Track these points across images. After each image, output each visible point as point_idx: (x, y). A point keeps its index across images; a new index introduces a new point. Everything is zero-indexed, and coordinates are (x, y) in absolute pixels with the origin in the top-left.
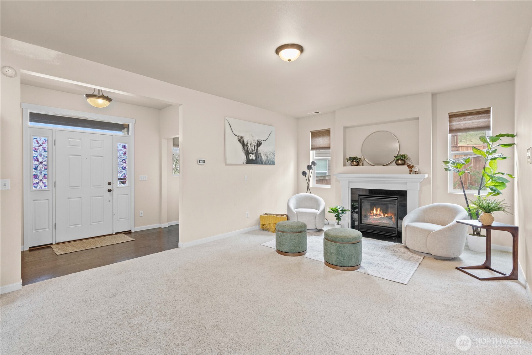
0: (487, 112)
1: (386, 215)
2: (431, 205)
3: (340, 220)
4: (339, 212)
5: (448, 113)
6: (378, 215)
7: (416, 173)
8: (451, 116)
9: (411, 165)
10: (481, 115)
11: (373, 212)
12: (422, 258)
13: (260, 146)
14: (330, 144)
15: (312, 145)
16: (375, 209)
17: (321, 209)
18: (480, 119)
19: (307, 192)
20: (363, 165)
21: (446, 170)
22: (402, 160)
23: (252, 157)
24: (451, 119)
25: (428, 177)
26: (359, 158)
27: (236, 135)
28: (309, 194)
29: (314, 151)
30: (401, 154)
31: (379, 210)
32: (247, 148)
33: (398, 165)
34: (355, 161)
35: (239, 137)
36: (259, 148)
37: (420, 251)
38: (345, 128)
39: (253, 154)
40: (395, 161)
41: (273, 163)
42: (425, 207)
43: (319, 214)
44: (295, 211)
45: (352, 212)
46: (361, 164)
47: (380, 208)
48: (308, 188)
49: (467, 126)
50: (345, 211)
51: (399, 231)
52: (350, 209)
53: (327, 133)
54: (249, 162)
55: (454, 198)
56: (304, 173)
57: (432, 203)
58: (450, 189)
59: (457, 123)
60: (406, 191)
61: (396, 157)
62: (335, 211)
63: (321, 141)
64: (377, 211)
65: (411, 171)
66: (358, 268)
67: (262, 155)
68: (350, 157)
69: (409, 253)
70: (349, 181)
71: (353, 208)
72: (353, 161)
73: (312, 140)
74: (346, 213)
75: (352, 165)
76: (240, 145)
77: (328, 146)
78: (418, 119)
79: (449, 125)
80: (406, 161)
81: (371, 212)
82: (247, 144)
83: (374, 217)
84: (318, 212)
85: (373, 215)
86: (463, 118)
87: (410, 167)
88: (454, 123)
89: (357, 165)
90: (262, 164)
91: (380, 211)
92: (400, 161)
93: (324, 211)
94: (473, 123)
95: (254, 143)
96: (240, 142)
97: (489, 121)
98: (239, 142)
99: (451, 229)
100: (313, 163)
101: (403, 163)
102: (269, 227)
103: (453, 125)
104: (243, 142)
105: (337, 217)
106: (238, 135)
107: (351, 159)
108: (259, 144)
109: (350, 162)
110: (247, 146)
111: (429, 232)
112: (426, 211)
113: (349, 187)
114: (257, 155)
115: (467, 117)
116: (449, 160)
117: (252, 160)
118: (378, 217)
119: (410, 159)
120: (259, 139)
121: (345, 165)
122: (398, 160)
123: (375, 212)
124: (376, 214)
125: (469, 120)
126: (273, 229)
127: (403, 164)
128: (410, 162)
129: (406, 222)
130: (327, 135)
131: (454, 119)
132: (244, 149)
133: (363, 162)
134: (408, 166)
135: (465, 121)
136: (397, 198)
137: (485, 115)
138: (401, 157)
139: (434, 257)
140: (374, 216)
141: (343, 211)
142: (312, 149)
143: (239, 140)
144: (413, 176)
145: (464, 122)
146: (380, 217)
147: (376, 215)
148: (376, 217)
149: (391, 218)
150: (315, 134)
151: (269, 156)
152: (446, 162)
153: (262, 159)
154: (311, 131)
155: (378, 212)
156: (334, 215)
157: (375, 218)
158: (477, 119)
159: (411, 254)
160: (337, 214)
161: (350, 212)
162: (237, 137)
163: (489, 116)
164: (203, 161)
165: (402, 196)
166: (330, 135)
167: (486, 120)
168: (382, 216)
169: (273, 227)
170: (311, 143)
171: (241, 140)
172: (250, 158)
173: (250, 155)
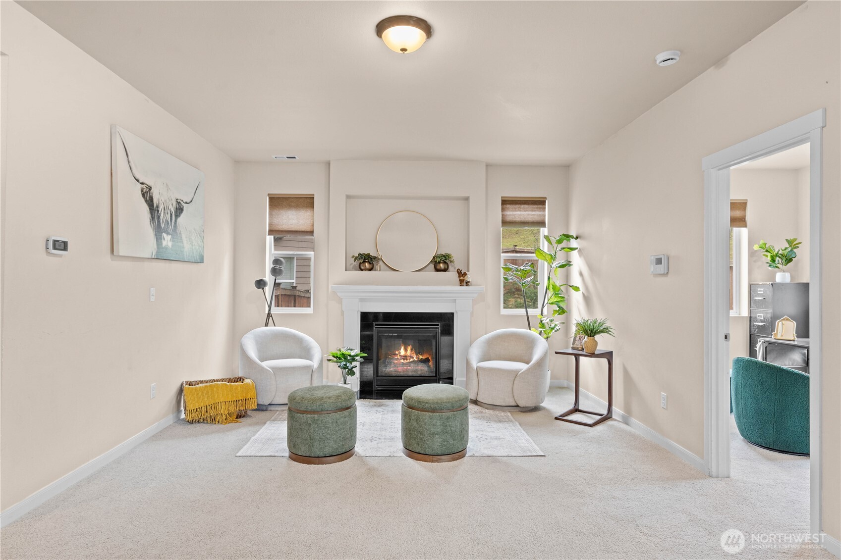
0: (540, 203)
1: (421, 357)
3: (353, 373)
5: (502, 197)
6: (408, 358)
8: (505, 202)
10: (536, 206)
11: (400, 353)
13: (179, 216)
14: (313, 225)
15: (270, 225)
16: (403, 348)
18: (535, 211)
19: (267, 325)
20: (380, 269)
21: (506, 279)
22: (444, 262)
24: (505, 206)
26: (374, 257)
27: (138, 181)
28: (271, 328)
29: (274, 237)
30: (443, 252)
31: (409, 348)
32: (159, 217)
33: (437, 270)
34: (367, 262)
35: (144, 186)
36: (179, 220)
37: (504, 404)
38: (349, 198)
39: (168, 234)
40: (433, 265)
41: (201, 261)
43: (317, 369)
44: (266, 364)
46: (377, 267)
47: (411, 346)
48: (269, 315)
49: (522, 219)
50: (356, 356)
52: (360, 350)
53: (307, 202)
54: (161, 255)
55: (513, 320)
56: (260, 284)
58: (502, 309)
59: (511, 213)
60: (453, 314)
61: (434, 257)
62: (340, 358)
63: (292, 219)
64: (406, 350)
65: (461, 281)
67: (183, 237)
68: (360, 254)
70: (358, 299)
72: (363, 262)
73: (270, 214)
75: (362, 268)
76: (145, 208)
77: (309, 229)
78: (467, 199)
79: (502, 215)
80: (449, 264)
81: (397, 353)
82: (158, 207)
83: (402, 361)
84: (313, 365)
85: (399, 357)
86: (517, 206)
88: (507, 213)
89: (370, 270)
90: (183, 262)
91: (412, 350)
92: (441, 265)
93: (321, 361)
94: (528, 215)
95: (170, 207)
96: (146, 201)
97: (544, 216)
98: (143, 200)
100: (277, 262)
101: (446, 267)
103: (507, 215)
104: (152, 199)
106: (141, 181)
107: (362, 258)
108: (179, 210)
109: (357, 263)
110: (158, 211)
111: (515, 373)
112: (491, 342)
113: (358, 311)
114: (174, 236)
115: (522, 206)
117: (166, 248)
118: (408, 361)
120: (179, 197)
121: (347, 269)
122: (438, 263)
123: (402, 352)
124: (406, 356)
125: (525, 211)
126: (224, 417)
127: (445, 270)
130: (307, 207)
131: (507, 206)
132: (152, 218)
133: (380, 264)
135: (520, 211)
136: (438, 325)
137: (541, 206)
138: (444, 258)
140: (401, 359)
142: (271, 232)
143: (144, 195)
144: (465, 288)
145: (519, 213)
146: (412, 360)
147: (405, 358)
148: (405, 362)
149: (426, 363)
150: (277, 202)
151: (194, 242)
153: (183, 247)
154: (269, 194)
155: (409, 353)
156: (338, 365)
157: (402, 364)
158: (532, 211)
160: (344, 363)
161: (359, 358)
162: (139, 186)
163: (545, 208)
164: (63, 246)
165: (445, 322)
166: (314, 207)
167: (541, 213)
168: (415, 359)
169: (223, 410)
170: (269, 220)
171: (147, 195)
172: (164, 243)
173: (164, 235)
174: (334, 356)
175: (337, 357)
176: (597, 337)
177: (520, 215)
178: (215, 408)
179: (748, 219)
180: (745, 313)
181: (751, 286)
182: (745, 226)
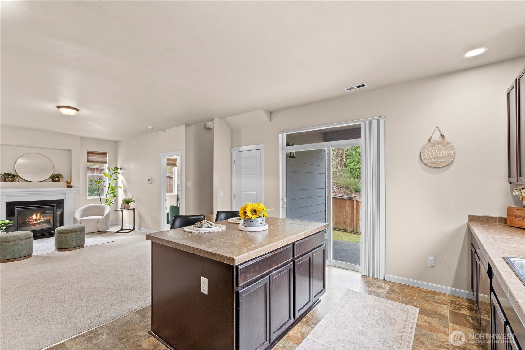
0: (105, 154)
1: (46, 219)
5: (87, 151)
6: (38, 220)
7: (71, 187)
8: (89, 153)
10: (103, 155)
11: (33, 218)
16: (34, 215)
18: (102, 157)
20: (18, 181)
22: (58, 178)
24: (88, 154)
30: (56, 173)
31: (39, 215)
33: (53, 181)
34: (10, 177)
40: (51, 179)
46: (16, 180)
59: (92, 158)
60: (63, 200)
61: (52, 176)
64: (37, 216)
65: (68, 186)
68: (5, 173)
70: (5, 196)
75: (7, 180)
78: (70, 151)
79: (87, 158)
80: (61, 178)
81: (31, 218)
85: (32, 220)
86: (94, 155)
87: (69, 183)
88: (90, 157)
89: (12, 181)
92: (56, 179)
94: (100, 159)
97: (107, 159)
101: (59, 180)
107: (6, 175)
109: (4, 178)
112: (86, 210)
113: (4, 202)
115: (97, 155)
118: (38, 222)
119: (64, 177)
122: (53, 178)
123: (34, 217)
125: (98, 157)
131: (90, 155)
133: (18, 178)
134: (67, 182)
136: (55, 205)
137: (105, 156)
138: (58, 176)
140: (34, 221)
144: (70, 189)
145: (95, 158)
146: (40, 221)
147: (36, 220)
149: (49, 221)
155: (38, 217)
157: (35, 223)
163: (107, 157)
165: (60, 203)
167: (105, 158)
168: (42, 220)
176: (130, 204)
177: (96, 159)
179: (177, 164)
180: (176, 194)
181: (178, 185)
182: (176, 166)
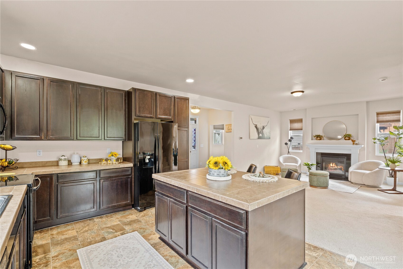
1: (338, 167)
2: (366, 161)
3: (311, 169)
4: (310, 165)
5: (376, 112)
7: (356, 144)
9: (354, 140)
10: (395, 114)
11: (330, 165)
12: (360, 186)
14: (302, 127)
15: (290, 128)
16: (331, 164)
17: (299, 163)
19: (288, 154)
20: (324, 140)
21: (375, 143)
22: (348, 137)
23: (261, 135)
24: (378, 115)
25: (364, 147)
26: (322, 136)
28: (289, 155)
29: (291, 131)
30: (347, 133)
31: (334, 164)
32: (259, 130)
33: (346, 140)
34: (319, 137)
36: (263, 130)
37: (359, 183)
38: (312, 119)
39: (261, 133)
40: (344, 138)
41: (270, 138)
42: (362, 162)
43: (299, 166)
44: (284, 164)
45: (317, 166)
46: (323, 139)
48: (289, 152)
49: (387, 120)
50: (313, 164)
51: (346, 176)
52: (315, 163)
53: (301, 121)
54: (259, 138)
55: (379, 158)
56: (286, 144)
57: (367, 160)
58: (377, 153)
59: (381, 118)
60: (351, 154)
61: (345, 135)
62: (307, 165)
63: (297, 125)
64: (333, 164)
65: (353, 143)
66: (328, 188)
67: (265, 134)
68: (316, 135)
69: (353, 184)
70: (315, 149)
71: (317, 163)
72: (317, 137)
74: (314, 166)
75: (317, 139)
76: (256, 129)
77: (301, 128)
78: (357, 115)
79: (377, 119)
80: (351, 137)
81: (329, 165)
82: (258, 128)
84: (298, 165)
85: (330, 166)
86: (384, 115)
87: (353, 141)
89: (320, 140)
90: (265, 139)
91: (335, 165)
93: (300, 164)
94: (391, 118)
95: (261, 128)
96: (256, 128)
97: (400, 117)
99: (376, 172)
100: (292, 138)
102: (270, 172)
103: (379, 119)
104: (257, 127)
105: (308, 168)
107: (316, 136)
108: (264, 128)
109: (315, 138)
111: (364, 174)
112: (362, 164)
113: (315, 152)
114: (262, 134)
116: (376, 138)
117: (260, 137)
119: (353, 136)
120: (263, 125)
121: (312, 139)
122: (346, 137)
123: (331, 165)
124: (333, 166)
125: (388, 116)
127: (348, 140)
128: (353, 138)
129: (351, 169)
130: (301, 122)
131: (380, 115)
132: (257, 131)
133: (324, 138)
134: (352, 141)
136: (345, 158)
137: (398, 114)
138: (348, 136)
139: (367, 186)
141: (312, 165)
142: (290, 130)
143: (255, 127)
144: (355, 146)
145: (385, 117)
146: (335, 168)
147: (332, 167)
149: (341, 169)
150: (292, 121)
151: (268, 135)
152: (374, 139)
153: (265, 136)
154: (289, 120)
155: (334, 165)
156: (306, 166)
157: (331, 169)
158: (393, 116)
159: (354, 185)
160: (308, 166)
161: (315, 166)
162: (254, 125)
163: (400, 114)
164: (241, 138)
165: (348, 157)
166: (302, 122)
167: (398, 116)
168: (336, 167)
169: (272, 172)
170: (290, 126)
171: (256, 127)
172: (260, 136)
173: (260, 134)
174: (305, 164)
175: (306, 164)
178: (271, 171)
